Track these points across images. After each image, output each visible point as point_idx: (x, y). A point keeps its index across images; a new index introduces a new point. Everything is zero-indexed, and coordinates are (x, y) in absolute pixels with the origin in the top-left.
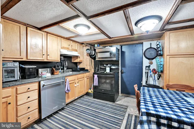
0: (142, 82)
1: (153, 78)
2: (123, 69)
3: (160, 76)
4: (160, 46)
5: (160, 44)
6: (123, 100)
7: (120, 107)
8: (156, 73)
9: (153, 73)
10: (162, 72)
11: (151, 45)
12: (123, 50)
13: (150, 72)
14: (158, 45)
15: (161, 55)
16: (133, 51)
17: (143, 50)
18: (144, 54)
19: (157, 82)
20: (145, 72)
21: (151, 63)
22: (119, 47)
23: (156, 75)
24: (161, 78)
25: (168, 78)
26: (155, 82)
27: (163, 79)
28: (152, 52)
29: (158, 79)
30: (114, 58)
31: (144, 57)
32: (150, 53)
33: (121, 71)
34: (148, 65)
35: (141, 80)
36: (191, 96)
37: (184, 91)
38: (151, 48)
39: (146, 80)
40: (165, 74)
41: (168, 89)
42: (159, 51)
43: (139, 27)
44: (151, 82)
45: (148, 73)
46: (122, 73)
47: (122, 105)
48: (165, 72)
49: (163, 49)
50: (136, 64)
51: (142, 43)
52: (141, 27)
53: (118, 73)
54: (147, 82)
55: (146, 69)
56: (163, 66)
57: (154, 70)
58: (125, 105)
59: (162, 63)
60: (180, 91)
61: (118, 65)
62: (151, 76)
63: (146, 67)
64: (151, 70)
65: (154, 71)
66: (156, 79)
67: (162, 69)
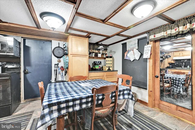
0: (51, 81)
1: (61, 75)
2: (27, 68)
3: (66, 72)
4: (66, 47)
5: (66, 44)
6: (27, 107)
7: (21, 117)
8: (63, 70)
9: (61, 70)
10: (67, 68)
11: (59, 44)
12: (26, 44)
13: (59, 70)
14: (64, 45)
15: (67, 54)
16: (41, 48)
17: (51, 48)
18: (53, 52)
19: (64, 78)
20: (54, 70)
21: (60, 61)
22: (20, 40)
23: (64, 72)
24: (67, 74)
25: (71, 73)
26: (63, 78)
27: (68, 75)
28: (60, 51)
29: (65, 75)
30: (9, 53)
31: (53, 56)
32: (59, 52)
33: (25, 71)
34: (57, 63)
35: (51, 78)
36: (83, 82)
37: (80, 80)
38: (59, 47)
39: (55, 78)
40: (69, 70)
41: (71, 81)
42: (65, 50)
43: (45, 21)
44: (60, 79)
45: (57, 70)
46: (25, 73)
47: (24, 114)
48: (69, 68)
49: (68, 49)
50: (45, 62)
51: (51, 41)
52: (46, 21)
53: (20, 73)
54: (56, 79)
55: (55, 67)
56: (68, 63)
57: (62, 67)
58: (29, 111)
59: (67, 61)
60: (77, 80)
61: (19, 63)
62: (59, 73)
63: (55, 65)
64: (60, 67)
65: (62, 69)
66: (64, 75)
67: (67, 66)
